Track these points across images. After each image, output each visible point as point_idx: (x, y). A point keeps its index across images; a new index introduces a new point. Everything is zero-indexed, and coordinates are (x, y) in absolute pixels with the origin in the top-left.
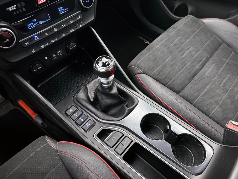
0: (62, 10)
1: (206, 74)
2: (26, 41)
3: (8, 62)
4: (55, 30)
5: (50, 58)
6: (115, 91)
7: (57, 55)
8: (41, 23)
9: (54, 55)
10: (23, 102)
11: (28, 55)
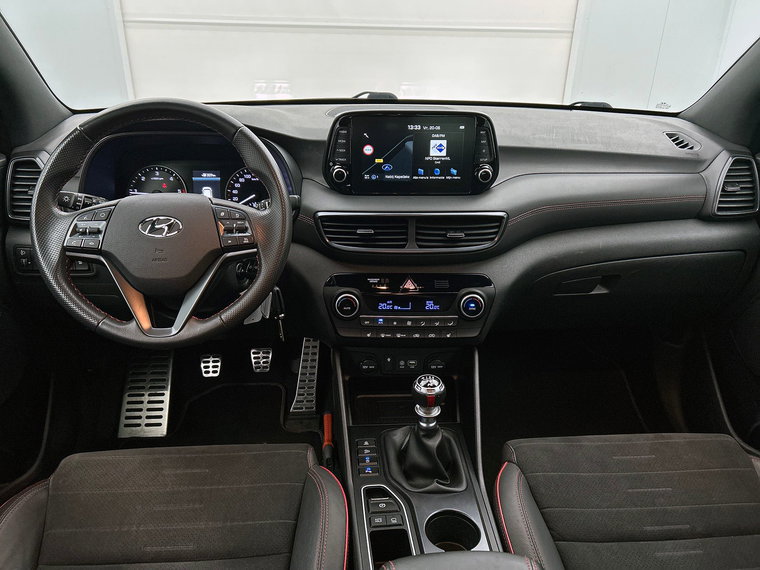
0: (430, 305)
1: (659, 554)
2: (367, 319)
3: (336, 333)
4: (409, 323)
5: (395, 362)
6: (433, 443)
7: (406, 365)
8: (396, 307)
9: (402, 363)
10: (330, 419)
11: (359, 336)
